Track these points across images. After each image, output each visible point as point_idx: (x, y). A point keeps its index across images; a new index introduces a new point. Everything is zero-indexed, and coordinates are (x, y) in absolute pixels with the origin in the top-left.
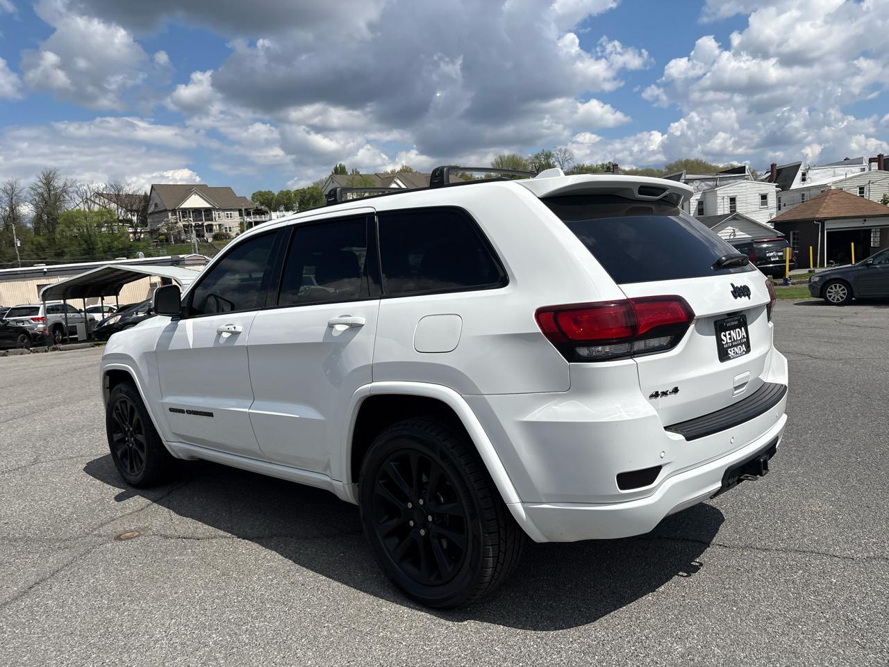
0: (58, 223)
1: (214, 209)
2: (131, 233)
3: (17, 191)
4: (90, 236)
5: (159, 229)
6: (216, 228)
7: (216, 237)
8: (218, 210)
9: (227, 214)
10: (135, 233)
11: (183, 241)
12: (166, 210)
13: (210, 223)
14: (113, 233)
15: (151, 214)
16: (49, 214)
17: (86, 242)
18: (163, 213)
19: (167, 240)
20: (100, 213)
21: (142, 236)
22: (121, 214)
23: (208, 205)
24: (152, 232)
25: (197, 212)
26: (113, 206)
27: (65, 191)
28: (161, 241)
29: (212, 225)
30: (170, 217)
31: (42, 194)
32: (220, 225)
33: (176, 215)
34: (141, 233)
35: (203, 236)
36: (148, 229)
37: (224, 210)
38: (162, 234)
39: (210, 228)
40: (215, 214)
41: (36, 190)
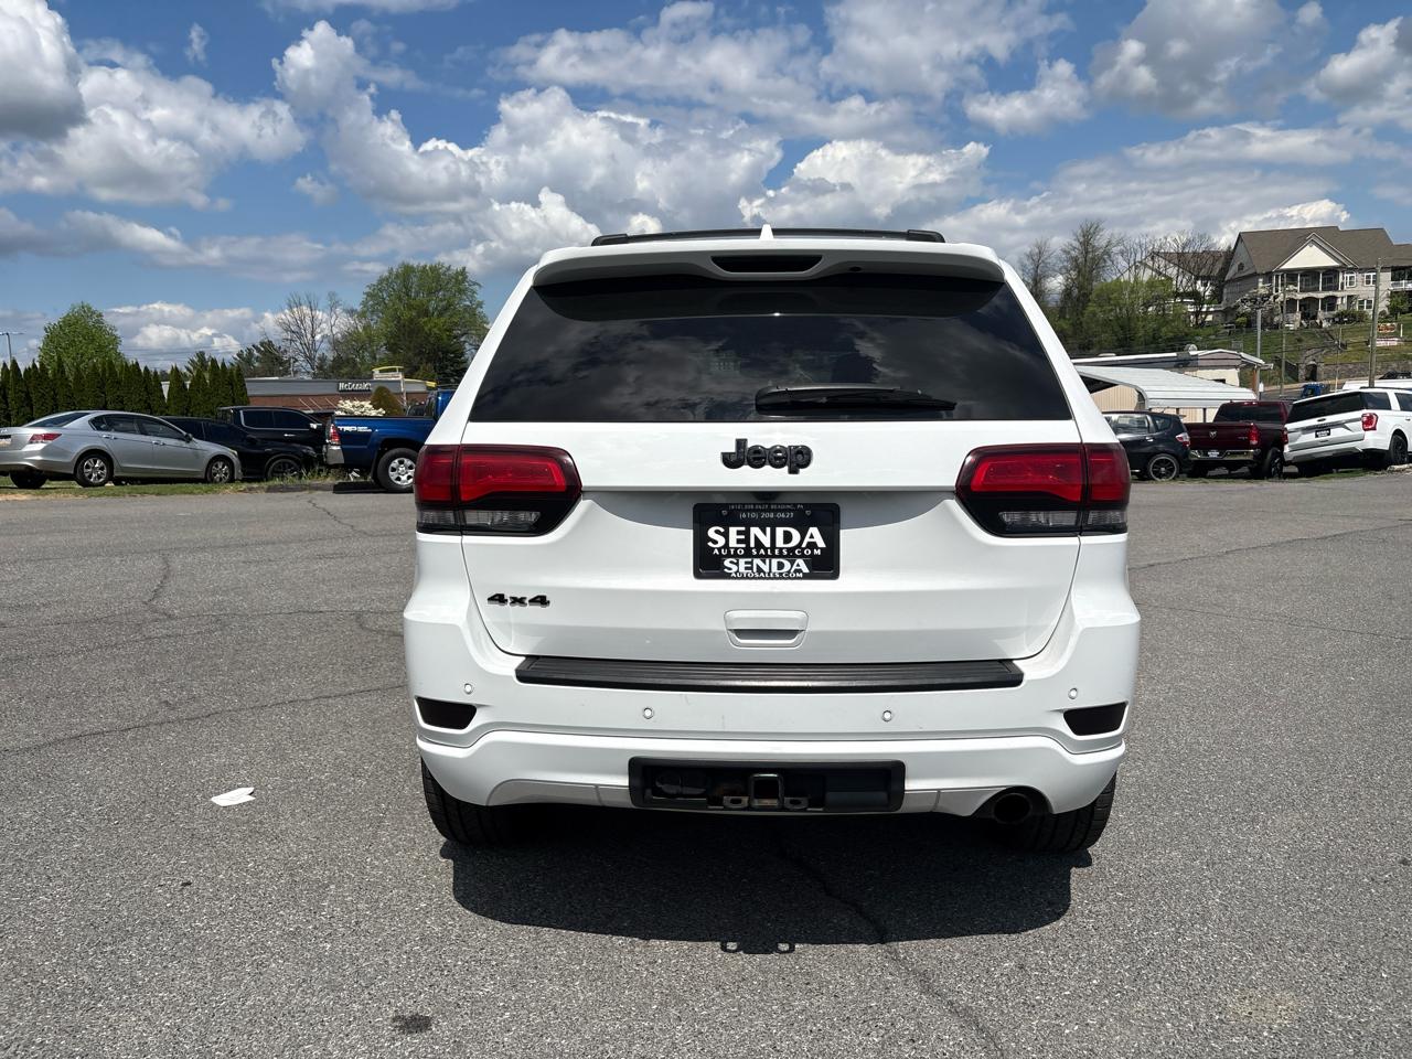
0: (1089, 301)
1: (1344, 269)
2: (1193, 313)
3: (1046, 255)
4: (1129, 319)
5: (1237, 307)
6: (1341, 305)
7: (1340, 319)
8: (1351, 270)
9: (1368, 277)
10: (1197, 314)
11: (1277, 327)
12: (1255, 275)
13: (1331, 293)
14: (1164, 314)
15: (1229, 281)
16: (1081, 288)
17: (1122, 327)
18: (1251, 280)
19: (1250, 324)
20: (1151, 284)
21: (1210, 318)
22: (1182, 282)
23: (1332, 263)
24: (1226, 313)
25: (1310, 275)
26: (1172, 271)
27: (1108, 253)
28: (1239, 326)
29: (1335, 298)
30: (1260, 285)
31: (1076, 259)
32: (1350, 297)
33: (1270, 281)
34: (1207, 313)
35: (1315, 317)
36: (1222, 307)
37: (1361, 271)
38: (1243, 315)
39: (1330, 303)
40: (1342, 278)
41: (1069, 253)
